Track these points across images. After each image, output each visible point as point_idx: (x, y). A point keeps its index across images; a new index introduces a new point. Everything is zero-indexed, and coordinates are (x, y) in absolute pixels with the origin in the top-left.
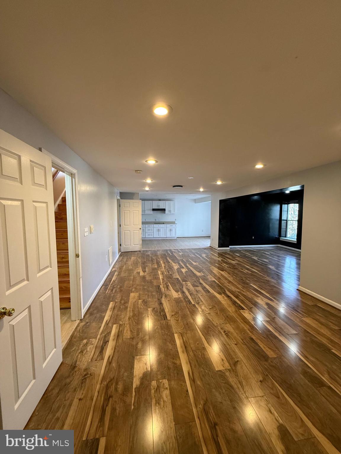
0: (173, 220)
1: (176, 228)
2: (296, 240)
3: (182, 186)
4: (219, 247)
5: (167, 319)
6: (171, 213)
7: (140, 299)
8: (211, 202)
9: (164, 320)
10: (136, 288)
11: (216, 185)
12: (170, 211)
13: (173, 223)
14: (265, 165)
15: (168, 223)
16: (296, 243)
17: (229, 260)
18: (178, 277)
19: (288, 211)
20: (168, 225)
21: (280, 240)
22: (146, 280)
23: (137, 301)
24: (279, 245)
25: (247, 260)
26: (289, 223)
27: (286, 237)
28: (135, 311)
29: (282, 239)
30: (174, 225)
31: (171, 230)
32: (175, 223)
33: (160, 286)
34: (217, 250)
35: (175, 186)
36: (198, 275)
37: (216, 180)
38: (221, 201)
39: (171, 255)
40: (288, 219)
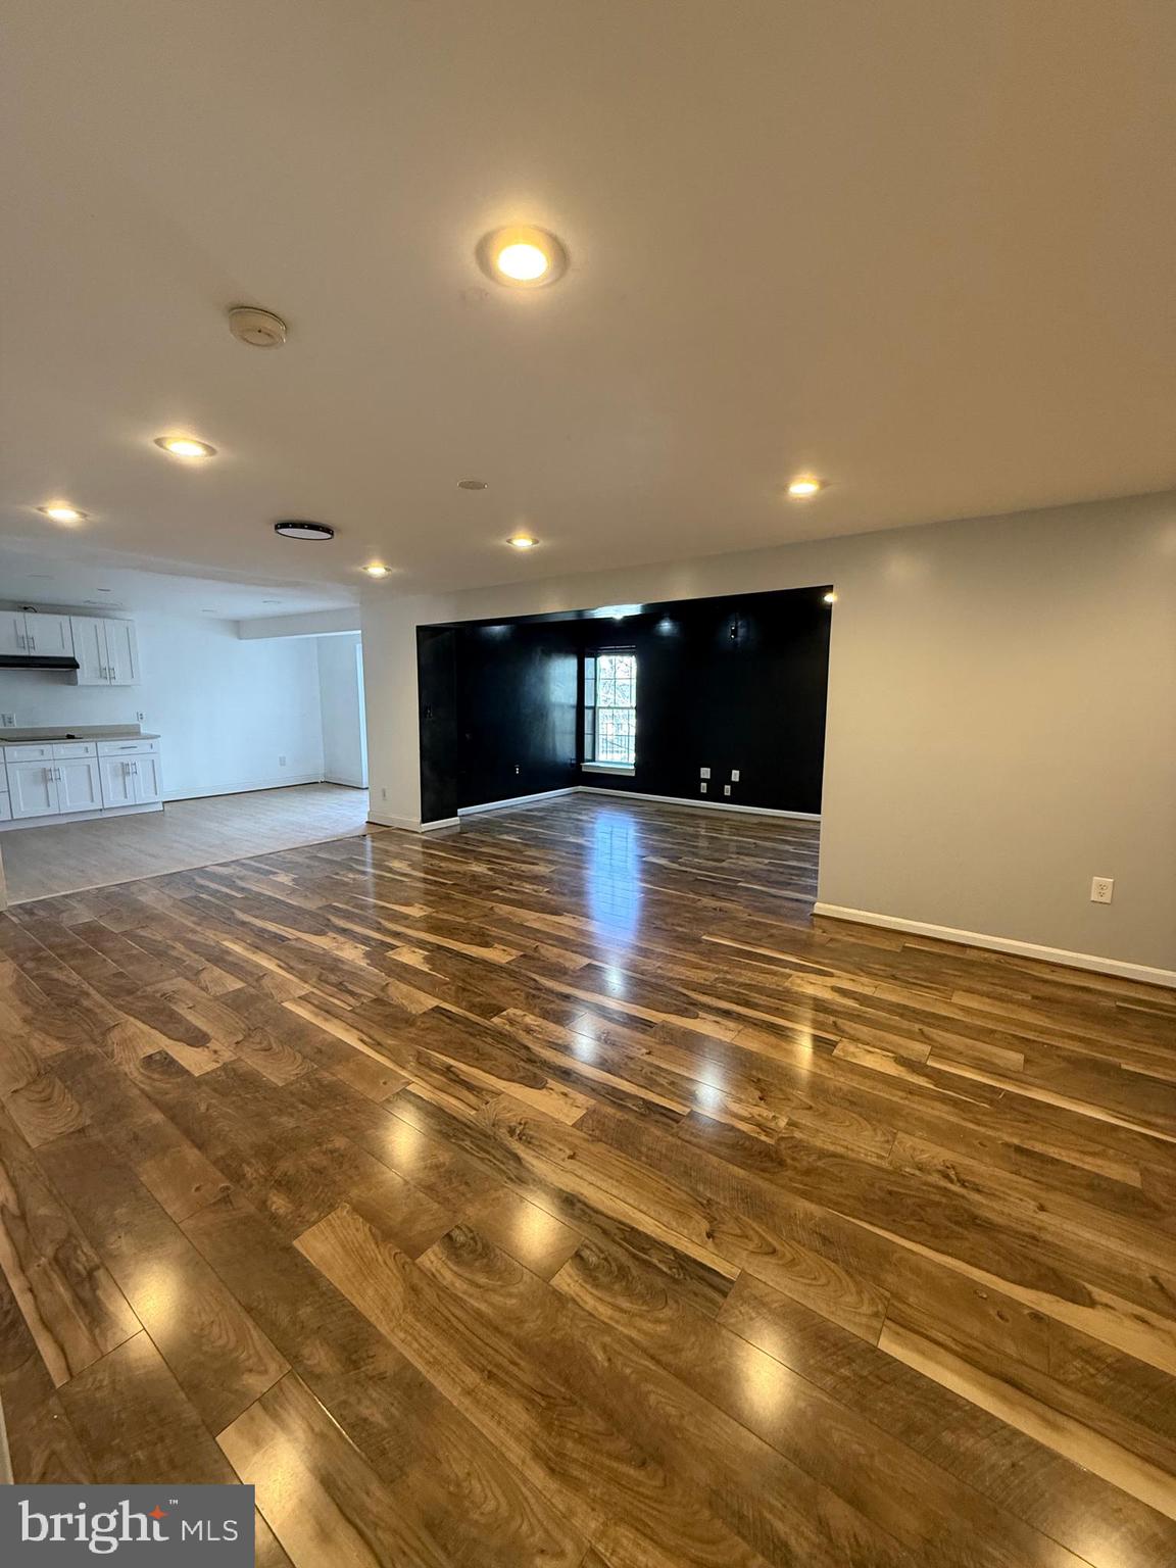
0: (125, 718)
1: (152, 757)
2: (633, 767)
3: (327, 530)
4: (424, 820)
5: (732, 1282)
6: (114, 682)
7: (414, 1251)
8: (360, 632)
9: (725, 1295)
10: (286, 1185)
11: (511, 550)
12: (105, 673)
13: (130, 732)
14: (823, 484)
15: (103, 735)
16: (633, 775)
17: (515, 865)
18: (433, 1002)
19: (596, 679)
20: (106, 747)
21: (583, 770)
22: (276, 1089)
23: (416, 1278)
24: (580, 788)
25: (567, 853)
26: (601, 713)
27: (593, 760)
28: (499, 1366)
29: (587, 766)
30: (142, 746)
31: (125, 770)
32: (138, 733)
33: (409, 1088)
34: (417, 833)
35: (285, 525)
36: (504, 962)
37: (507, 529)
38: (424, 632)
39: (239, 896)
40: (598, 705)
